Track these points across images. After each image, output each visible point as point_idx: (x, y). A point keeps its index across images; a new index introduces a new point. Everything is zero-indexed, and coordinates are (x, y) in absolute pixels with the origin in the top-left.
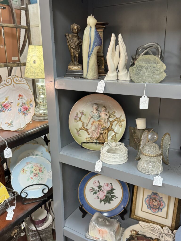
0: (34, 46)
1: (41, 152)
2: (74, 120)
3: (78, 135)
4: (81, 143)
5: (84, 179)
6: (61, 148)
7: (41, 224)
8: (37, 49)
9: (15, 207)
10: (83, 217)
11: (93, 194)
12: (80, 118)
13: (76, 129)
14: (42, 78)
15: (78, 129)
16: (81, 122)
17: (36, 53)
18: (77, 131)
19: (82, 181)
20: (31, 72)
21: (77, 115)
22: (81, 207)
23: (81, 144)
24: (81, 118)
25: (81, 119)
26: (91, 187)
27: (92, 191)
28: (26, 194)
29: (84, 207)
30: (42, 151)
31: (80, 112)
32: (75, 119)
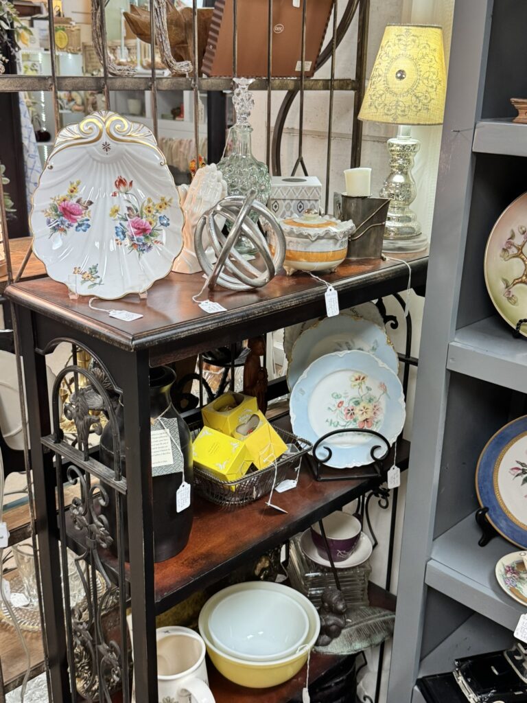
0: (405, 27)
1: (372, 345)
2: (500, 252)
3: (509, 299)
4: (518, 322)
5: (501, 433)
6: (456, 330)
7: (344, 552)
8: (413, 35)
9: (296, 482)
10: (483, 544)
11: (523, 483)
12: (520, 249)
13: (505, 281)
14: (416, 123)
15: (511, 282)
16: (523, 260)
17: (409, 48)
18: (507, 287)
19: (494, 439)
20: (386, 105)
21: (512, 237)
22: (480, 513)
23: (518, 325)
24: (523, 246)
25: (522, 253)
26: (518, 462)
27: (520, 471)
28: (327, 453)
29: (490, 516)
30: (376, 341)
31: (524, 229)
32: (505, 250)
